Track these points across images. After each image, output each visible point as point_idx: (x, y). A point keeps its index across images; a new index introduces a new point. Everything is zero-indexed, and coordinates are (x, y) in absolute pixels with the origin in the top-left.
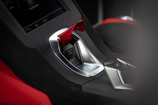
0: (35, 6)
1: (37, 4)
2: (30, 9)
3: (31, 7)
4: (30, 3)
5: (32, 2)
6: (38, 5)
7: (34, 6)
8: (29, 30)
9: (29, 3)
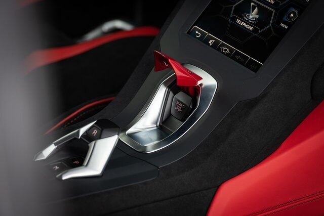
0: (246, 26)
1: (251, 26)
2: (239, 21)
3: (242, 21)
4: (251, 17)
5: (253, 18)
6: (251, 29)
7: (247, 24)
8: (198, 35)
9: (248, 16)
